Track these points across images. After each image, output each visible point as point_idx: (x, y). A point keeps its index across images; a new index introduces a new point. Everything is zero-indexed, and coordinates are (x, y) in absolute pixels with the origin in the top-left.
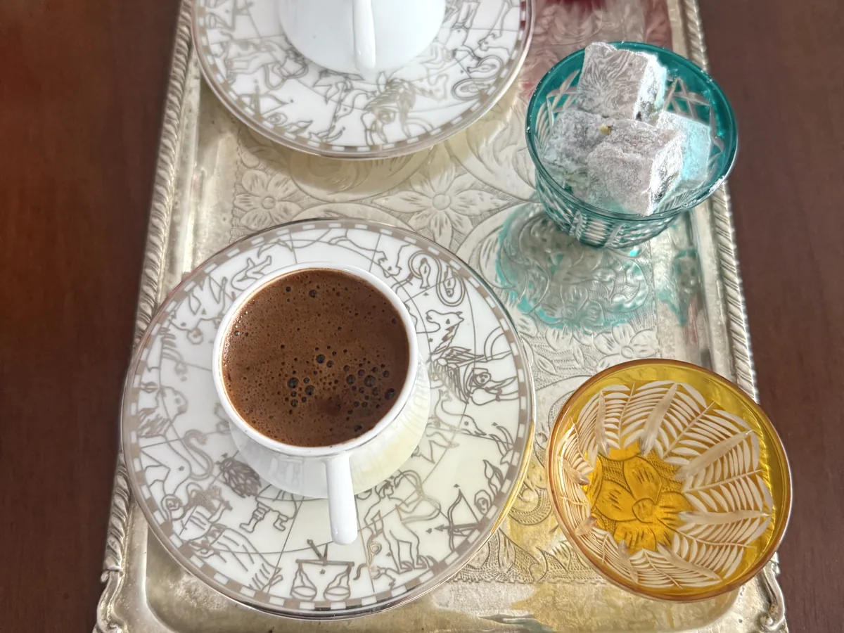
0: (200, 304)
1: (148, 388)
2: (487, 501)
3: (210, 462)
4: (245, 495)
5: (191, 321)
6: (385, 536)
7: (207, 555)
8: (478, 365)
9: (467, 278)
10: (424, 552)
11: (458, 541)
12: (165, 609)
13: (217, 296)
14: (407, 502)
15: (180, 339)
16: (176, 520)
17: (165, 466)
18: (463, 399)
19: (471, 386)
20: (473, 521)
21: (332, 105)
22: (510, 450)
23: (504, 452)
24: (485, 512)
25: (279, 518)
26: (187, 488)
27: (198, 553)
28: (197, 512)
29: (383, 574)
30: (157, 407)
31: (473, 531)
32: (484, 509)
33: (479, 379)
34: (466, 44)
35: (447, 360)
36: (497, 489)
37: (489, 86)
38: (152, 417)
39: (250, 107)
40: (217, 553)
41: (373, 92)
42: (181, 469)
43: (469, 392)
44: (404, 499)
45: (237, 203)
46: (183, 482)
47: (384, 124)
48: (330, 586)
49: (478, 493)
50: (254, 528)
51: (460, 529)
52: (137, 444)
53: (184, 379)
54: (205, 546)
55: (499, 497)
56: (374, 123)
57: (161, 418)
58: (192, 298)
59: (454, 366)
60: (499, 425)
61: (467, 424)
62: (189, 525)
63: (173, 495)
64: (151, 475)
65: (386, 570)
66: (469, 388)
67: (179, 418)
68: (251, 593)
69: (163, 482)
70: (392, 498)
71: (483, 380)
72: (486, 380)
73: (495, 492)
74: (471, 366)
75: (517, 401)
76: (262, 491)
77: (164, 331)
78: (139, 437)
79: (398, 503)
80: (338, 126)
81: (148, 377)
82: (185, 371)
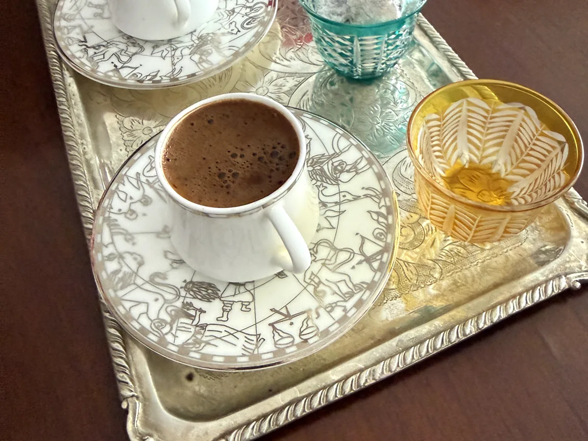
0: (127, 195)
1: (110, 258)
2: (382, 233)
3: (176, 289)
4: (211, 300)
5: (125, 207)
6: (324, 284)
7: (201, 348)
8: (334, 160)
9: (302, 115)
10: (356, 281)
11: (376, 265)
12: (182, 410)
13: (136, 186)
14: (329, 258)
15: (122, 220)
16: (166, 334)
17: (144, 303)
18: (334, 183)
19: (336, 174)
20: (379, 248)
21: (168, 60)
22: (381, 198)
23: (378, 201)
24: (384, 240)
25: (243, 305)
26: (166, 310)
27: (194, 349)
28: (181, 323)
29: (335, 307)
30: (122, 267)
31: (382, 255)
32: (383, 239)
33: (339, 168)
34: (238, 3)
35: (312, 166)
36: (384, 223)
37: (264, 17)
38: (120, 275)
39: (115, 76)
40: (208, 343)
41: (192, 45)
42: (157, 300)
43: (336, 178)
44: (325, 258)
45: (126, 138)
46: (162, 307)
47: (207, 57)
48: (302, 330)
49: (374, 231)
50: (227, 317)
51: (374, 257)
52: (116, 295)
53: (134, 244)
54: (197, 342)
55: (389, 228)
56: (201, 58)
57: (128, 273)
58: (119, 193)
59: (319, 168)
60: (366, 187)
61: (344, 196)
62: (179, 333)
63: (158, 318)
64: (135, 312)
65: (336, 303)
66: (335, 176)
67: (140, 269)
68: (245, 359)
69: (147, 313)
70: (317, 261)
71: (342, 167)
72: (344, 166)
73: (385, 226)
74: (330, 162)
75: (371, 170)
76: (222, 294)
77: (107, 220)
78: (115, 291)
79: (323, 261)
80: (178, 67)
81: (106, 252)
82: (132, 238)
